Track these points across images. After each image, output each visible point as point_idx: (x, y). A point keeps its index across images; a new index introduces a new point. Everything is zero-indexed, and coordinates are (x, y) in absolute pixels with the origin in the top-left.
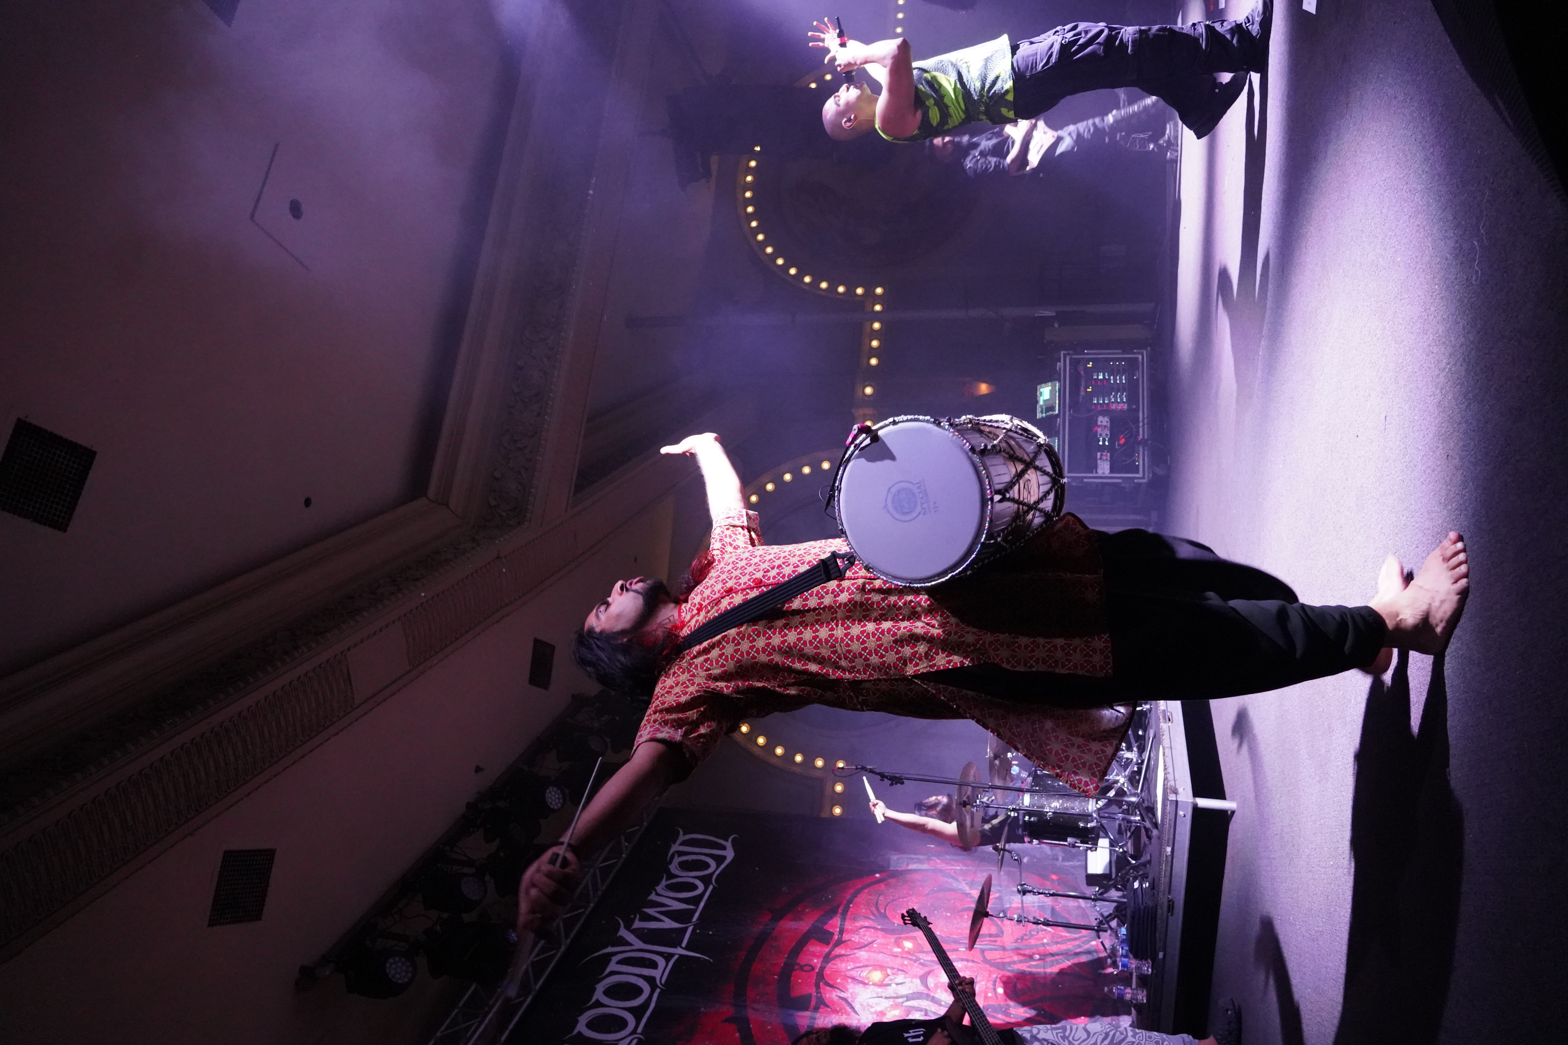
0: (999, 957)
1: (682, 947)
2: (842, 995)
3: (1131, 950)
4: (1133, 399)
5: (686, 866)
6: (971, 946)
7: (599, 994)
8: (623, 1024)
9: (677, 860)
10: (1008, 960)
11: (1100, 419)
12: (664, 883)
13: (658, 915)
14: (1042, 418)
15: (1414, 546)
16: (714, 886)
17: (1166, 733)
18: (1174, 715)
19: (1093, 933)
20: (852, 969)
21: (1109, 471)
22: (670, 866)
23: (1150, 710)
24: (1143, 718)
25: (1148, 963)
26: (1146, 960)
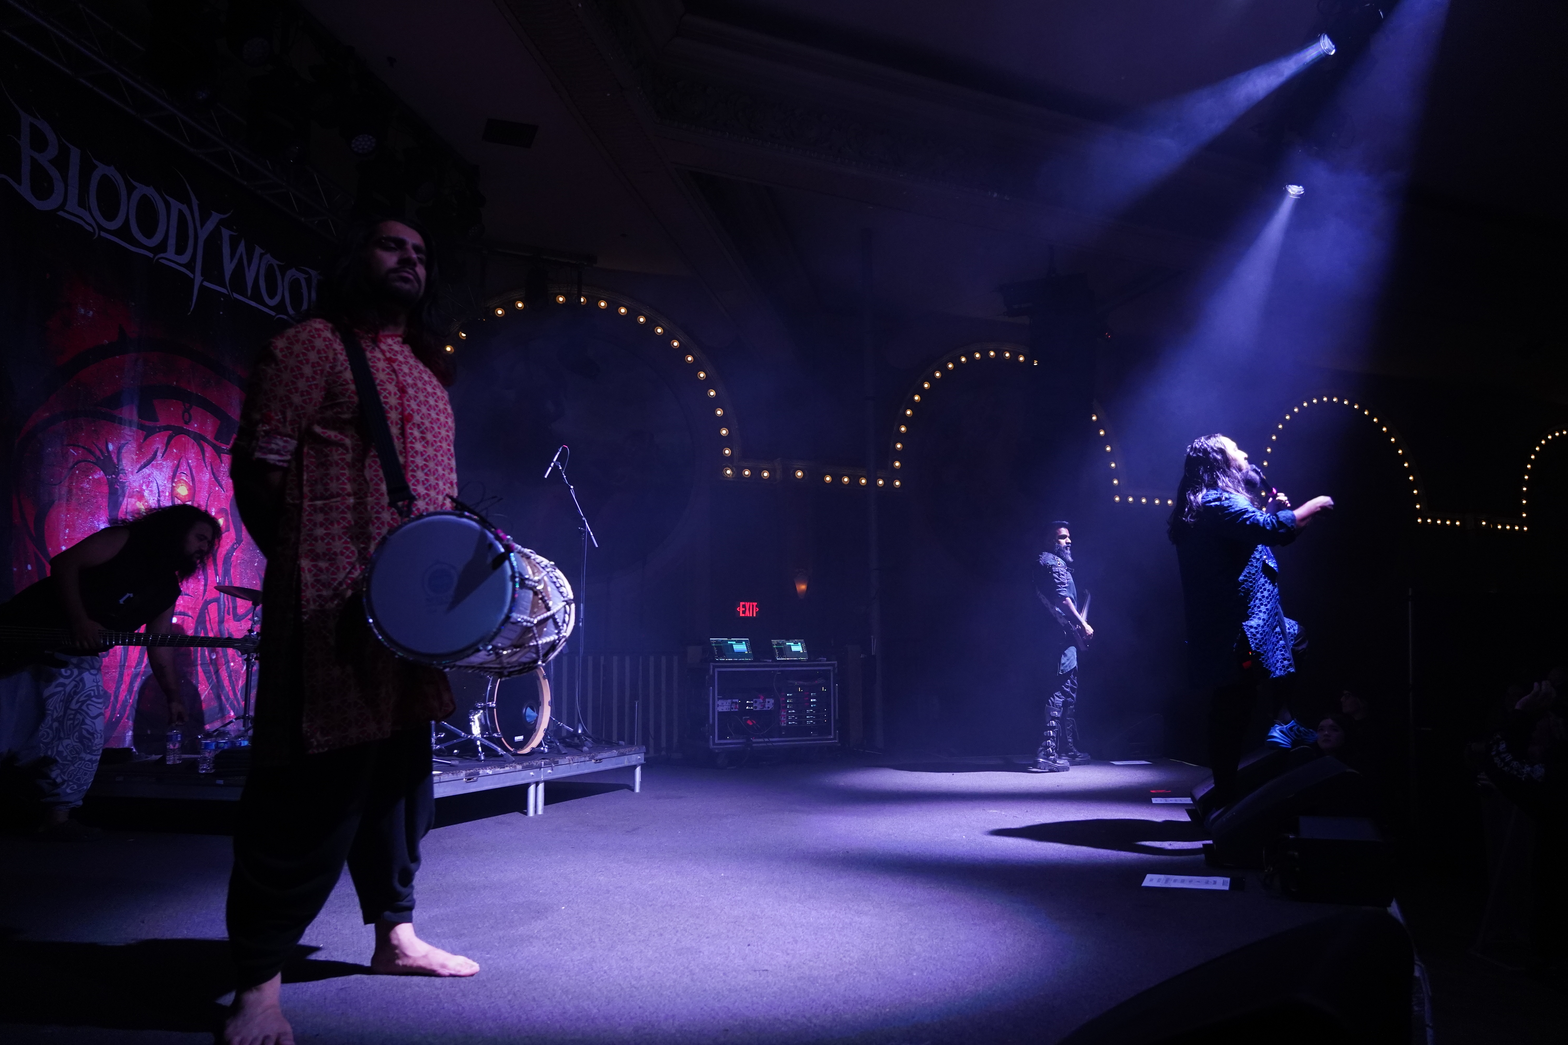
0: (212, 617)
1: (202, 282)
2: (159, 454)
3: (224, 751)
4: (791, 731)
5: (295, 286)
6: (220, 588)
7: (142, 189)
8: (110, 215)
9: (302, 277)
10: (208, 626)
11: (772, 701)
12: (275, 262)
13: (237, 256)
14: (772, 645)
15: (641, 1004)
16: (275, 316)
17: (455, 777)
18: (474, 784)
19: (242, 713)
20: (188, 464)
21: (720, 710)
22: (294, 269)
23: (479, 760)
24: (470, 754)
25: (211, 769)
26: (214, 768)
